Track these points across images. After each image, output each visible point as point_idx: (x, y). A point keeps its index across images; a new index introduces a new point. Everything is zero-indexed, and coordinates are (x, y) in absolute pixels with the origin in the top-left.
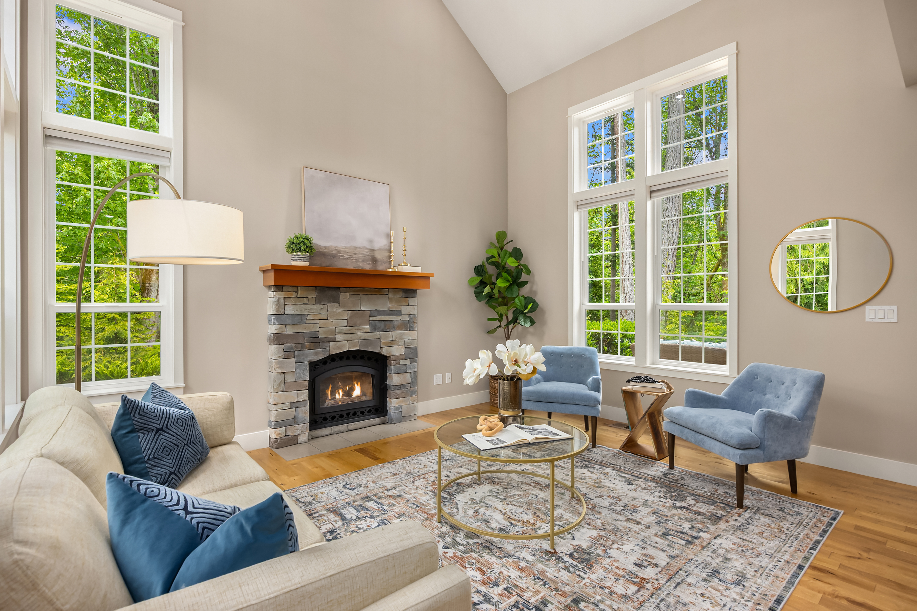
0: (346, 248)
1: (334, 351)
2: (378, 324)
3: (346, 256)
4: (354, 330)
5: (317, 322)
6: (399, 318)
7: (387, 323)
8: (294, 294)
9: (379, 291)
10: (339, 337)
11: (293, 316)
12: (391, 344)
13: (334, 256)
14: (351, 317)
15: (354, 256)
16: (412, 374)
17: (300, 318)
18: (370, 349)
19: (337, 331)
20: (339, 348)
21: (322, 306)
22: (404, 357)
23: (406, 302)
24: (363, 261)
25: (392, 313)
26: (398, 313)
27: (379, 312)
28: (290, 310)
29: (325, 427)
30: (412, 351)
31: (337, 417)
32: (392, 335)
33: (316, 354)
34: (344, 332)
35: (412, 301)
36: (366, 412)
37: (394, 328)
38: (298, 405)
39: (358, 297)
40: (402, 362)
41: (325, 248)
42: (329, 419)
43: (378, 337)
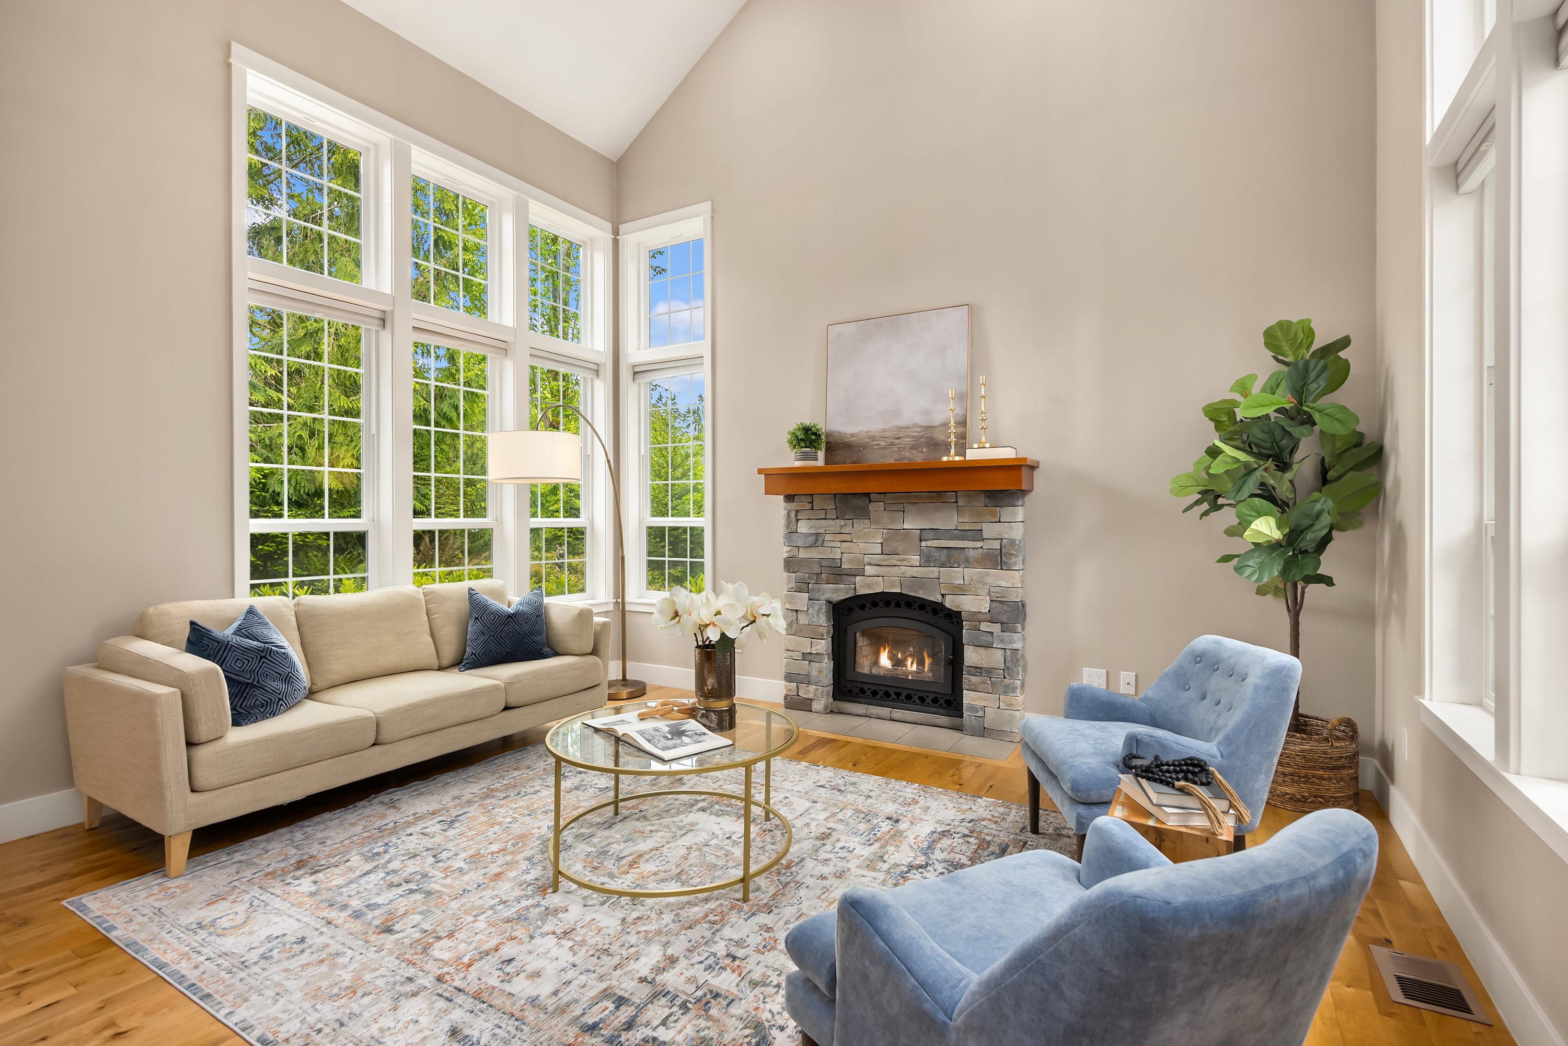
0: (884, 430)
1: (862, 591)
2: (936, 554)
3: (882, 443)
4: (893, 560)
5: (838, 544)
6: (979, 544)
7: (953, 552)
8: (809, 506)
9: (937, 497)
10: (869, 570)
11: (807, 535)
12: (961, 590)
13: (865, 446)
14: (886, 540)
15: (897, 441)
16: (1008, 653)
17: (814, 538)
18: (921, 594)
19: (866, 560)
20: (869, 586)
21: (842, 522)
22: (988, 617)
23: (993, 514)
24: (912, 448)
25: (962, 534)
26: (978, 535)
27: (937, 533)
28: (804, 527)
29: (860, 702)
30: (1005, 608)
31: (881, 694)
32: (959, 575)
33: (836, 591)
34: (874, 562)
35: (1006, 513)
36: (929, 700)
37: (968, 561)
38: (812, 658)
39: (900, 507)
40: (984, 627)
41: (852, 435)
42: (868, 693)
43: (936, 575)
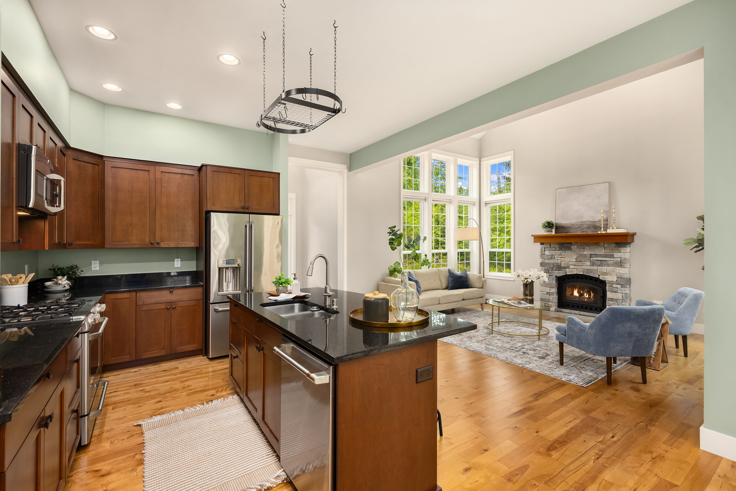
0: (577, 223)
1: (568, 273)
2: (596, 262)
3: (576, 227)
4: (580, 263)
5: (560, 258)
6: (612, 259)
7: (602, 262)
8: (549, 246)
9: (597, 244)
10: (571, 267)
11: (548, 255)
12: (606, 274)
13: (570, 228)
14: (577, 257)
15: (582, 226)
16: (624, 294)
17: (551, 256)
18: (591, 275)
19: (570, 264)
20: (571, 272)
21: (561, 251)
22: (616, 282)
23: (618, 250)
24: (587, 228)
25: (606, 256)
26: (612, 256)
27: (596, 255)
28: (547, 253)
29: (568, 309)
30: (623, 280)
31: (575, 306)
32: (604, 269)
33: (559, 273)
34: (573, 264)
35: (623, 250)
36: (594, 309)
37: (608, 265)
38: (550, 294)
39: (583, 247)
40: (614, 286)
41: (565, 224)
42: (571, 306)
43: (597, 268)
